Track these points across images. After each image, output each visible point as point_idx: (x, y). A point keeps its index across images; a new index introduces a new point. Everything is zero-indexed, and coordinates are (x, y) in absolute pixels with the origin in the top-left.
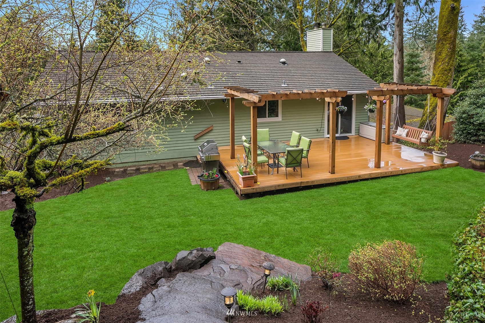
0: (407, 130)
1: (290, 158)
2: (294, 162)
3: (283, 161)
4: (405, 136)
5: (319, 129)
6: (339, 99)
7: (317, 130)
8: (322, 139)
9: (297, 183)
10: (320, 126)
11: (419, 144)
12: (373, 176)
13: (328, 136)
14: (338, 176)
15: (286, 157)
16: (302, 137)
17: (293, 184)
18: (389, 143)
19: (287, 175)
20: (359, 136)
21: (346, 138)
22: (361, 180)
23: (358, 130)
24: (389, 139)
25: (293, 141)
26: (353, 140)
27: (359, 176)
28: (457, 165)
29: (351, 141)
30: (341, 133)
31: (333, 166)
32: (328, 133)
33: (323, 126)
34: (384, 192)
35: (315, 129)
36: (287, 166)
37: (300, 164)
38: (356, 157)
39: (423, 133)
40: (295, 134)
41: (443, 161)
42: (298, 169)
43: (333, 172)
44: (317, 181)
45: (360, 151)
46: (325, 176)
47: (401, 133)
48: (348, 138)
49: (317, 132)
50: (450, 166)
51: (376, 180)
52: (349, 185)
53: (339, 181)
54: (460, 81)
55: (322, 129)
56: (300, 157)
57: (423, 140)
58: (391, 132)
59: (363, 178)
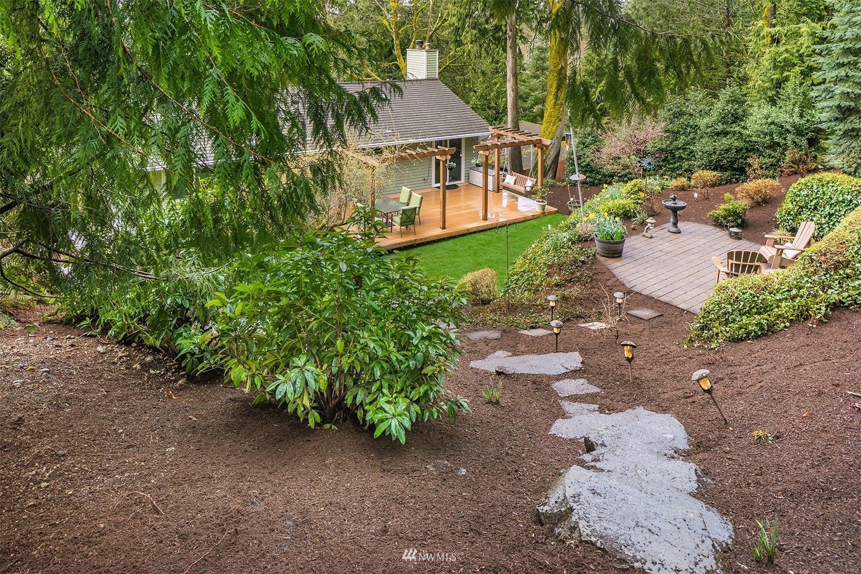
0: (517, 178)
1: (405, 216)
2: (409, 220)
3: (397, 219)
4: (513, 184)
6: (449, 157)
8: (429, 190)
9: (412, 241)
10: (427, 175)
11: (525, 192)
12: (480, 229)
14: (449, 231)
15: (400, 216)
16: (413, 194)
17: (408, 242)
18: (498, 191)
19: (402, 234)
20: (470, 184)
21: (455, 187)
22: (469, 233)
23: (468, 177)
24: (498, 187)
25: (403, 198)
26: (463, 189)
27: (468, 230)
28: (557, 212)
29: (460, 190)
30: (450, 181)
31: (444, 222)
32: (437, 181)
33: (430, 175)
34: (488, 243)
36: (402, 224)
37: (413, 222)
38: (466, 209)
39: (529, 181)
40: (406, 190)
41: (544, 209)
42: (411, 227)
43: (444, 228)
44: (430, 237)
45: (469, 203)
46: (437, 232)
47: (509, 181)
48: (458, 187)
50: (550, 213)
51: (483, 233)
52: (459, 239)
53: (450, 236)
54: (599, 89)
55: (429, 178)
56: (413, 215)
57: (528, 189)
58: (501, 181)
59: (471, 231)
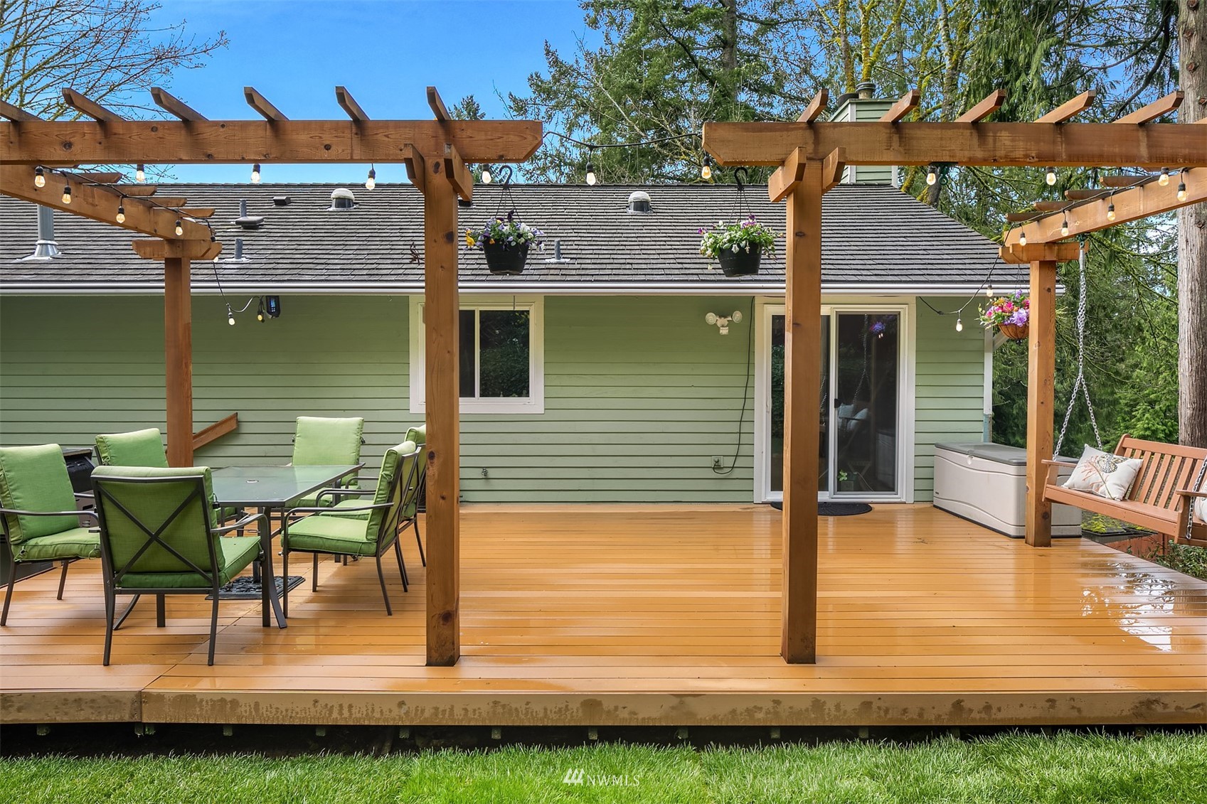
0: (1136, 462)
4: (1117, 493)
5: (728, 462)
7: (717, 467)
8: (745, 511)
10: (732, 450)
11: (1175, 533)
13: (778, 496)
20: (934, 508)
23: (927, 481)
27: (592, 703)
30: (840, 487)
32: (776, 485)
33: (744, 450)
35: (710, 462)
47: (1095, 477)
49: (712, 474)
55: (740, 462)
59: (623, 718)
